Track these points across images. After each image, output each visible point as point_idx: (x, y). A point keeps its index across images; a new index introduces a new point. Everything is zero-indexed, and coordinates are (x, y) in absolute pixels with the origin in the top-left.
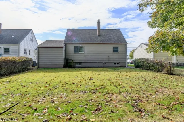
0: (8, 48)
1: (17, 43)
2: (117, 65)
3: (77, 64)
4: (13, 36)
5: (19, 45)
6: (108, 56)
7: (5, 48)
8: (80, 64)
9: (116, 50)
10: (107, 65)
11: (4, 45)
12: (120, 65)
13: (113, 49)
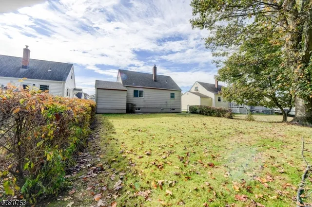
0: (47, 86)
1: (61, 80)
2: (173, 111)
3: (137, 110)
4: (49, 70)
5: (64, 83)
6: (166, 102)
7: (41, 86)
8: (139, 109)
9: (172, 96)
10: (165, 110)
11: (39, 81)
12: (176, 110)
13: (170, 95)
